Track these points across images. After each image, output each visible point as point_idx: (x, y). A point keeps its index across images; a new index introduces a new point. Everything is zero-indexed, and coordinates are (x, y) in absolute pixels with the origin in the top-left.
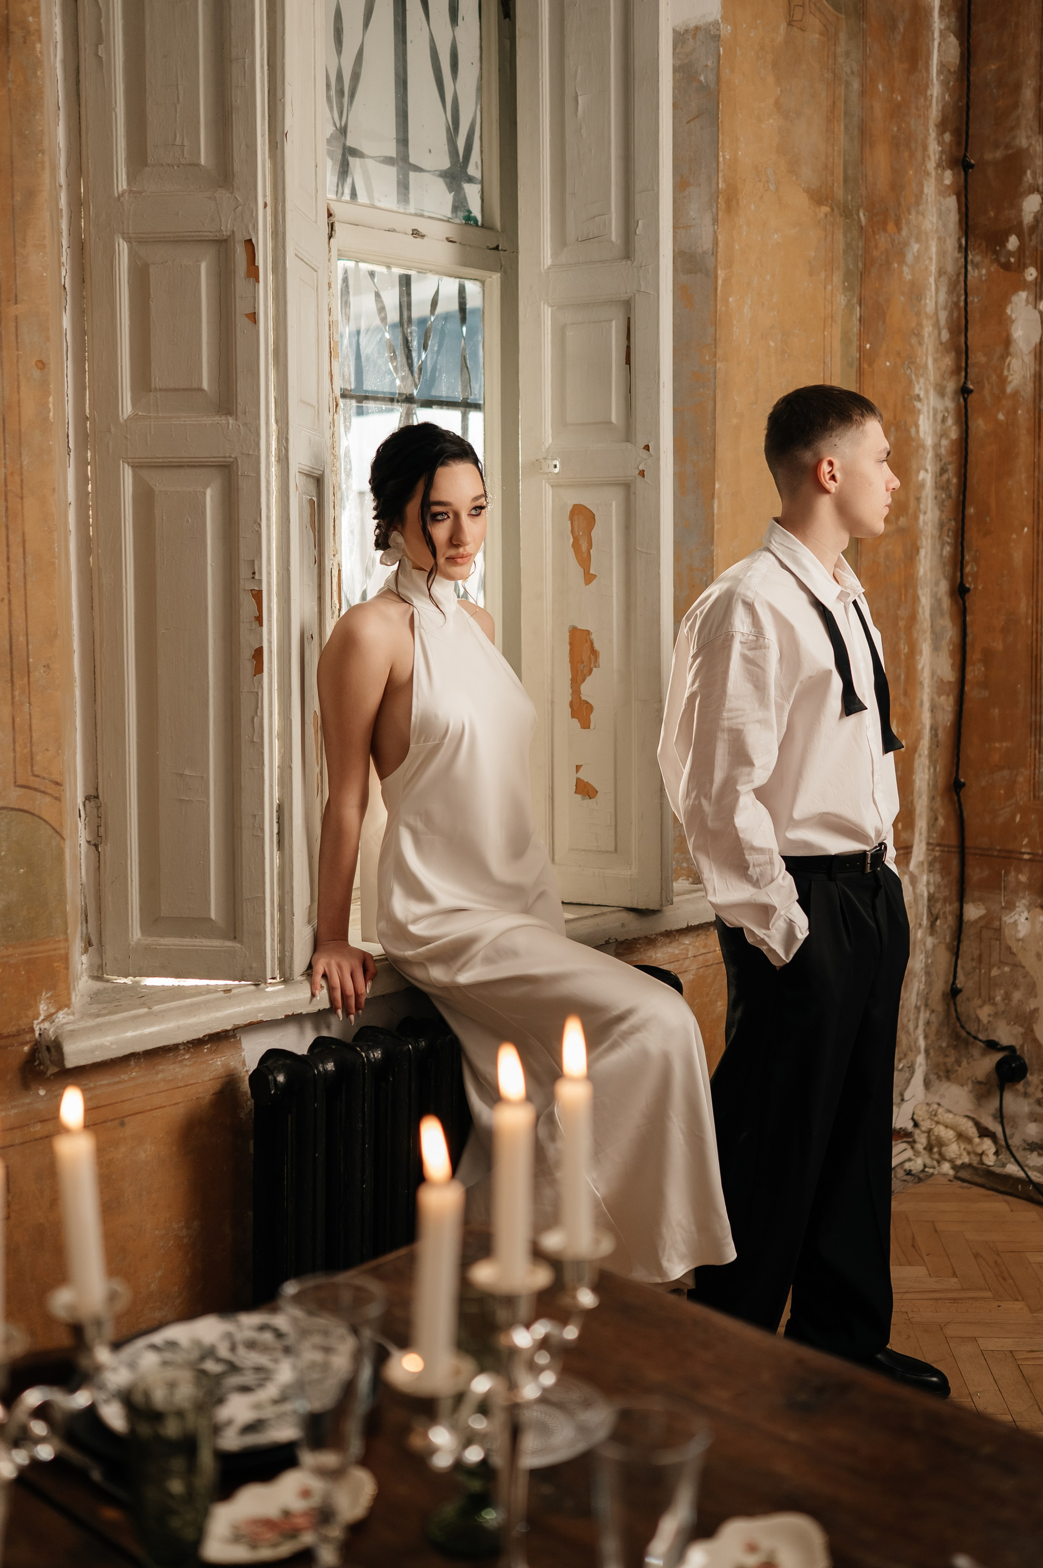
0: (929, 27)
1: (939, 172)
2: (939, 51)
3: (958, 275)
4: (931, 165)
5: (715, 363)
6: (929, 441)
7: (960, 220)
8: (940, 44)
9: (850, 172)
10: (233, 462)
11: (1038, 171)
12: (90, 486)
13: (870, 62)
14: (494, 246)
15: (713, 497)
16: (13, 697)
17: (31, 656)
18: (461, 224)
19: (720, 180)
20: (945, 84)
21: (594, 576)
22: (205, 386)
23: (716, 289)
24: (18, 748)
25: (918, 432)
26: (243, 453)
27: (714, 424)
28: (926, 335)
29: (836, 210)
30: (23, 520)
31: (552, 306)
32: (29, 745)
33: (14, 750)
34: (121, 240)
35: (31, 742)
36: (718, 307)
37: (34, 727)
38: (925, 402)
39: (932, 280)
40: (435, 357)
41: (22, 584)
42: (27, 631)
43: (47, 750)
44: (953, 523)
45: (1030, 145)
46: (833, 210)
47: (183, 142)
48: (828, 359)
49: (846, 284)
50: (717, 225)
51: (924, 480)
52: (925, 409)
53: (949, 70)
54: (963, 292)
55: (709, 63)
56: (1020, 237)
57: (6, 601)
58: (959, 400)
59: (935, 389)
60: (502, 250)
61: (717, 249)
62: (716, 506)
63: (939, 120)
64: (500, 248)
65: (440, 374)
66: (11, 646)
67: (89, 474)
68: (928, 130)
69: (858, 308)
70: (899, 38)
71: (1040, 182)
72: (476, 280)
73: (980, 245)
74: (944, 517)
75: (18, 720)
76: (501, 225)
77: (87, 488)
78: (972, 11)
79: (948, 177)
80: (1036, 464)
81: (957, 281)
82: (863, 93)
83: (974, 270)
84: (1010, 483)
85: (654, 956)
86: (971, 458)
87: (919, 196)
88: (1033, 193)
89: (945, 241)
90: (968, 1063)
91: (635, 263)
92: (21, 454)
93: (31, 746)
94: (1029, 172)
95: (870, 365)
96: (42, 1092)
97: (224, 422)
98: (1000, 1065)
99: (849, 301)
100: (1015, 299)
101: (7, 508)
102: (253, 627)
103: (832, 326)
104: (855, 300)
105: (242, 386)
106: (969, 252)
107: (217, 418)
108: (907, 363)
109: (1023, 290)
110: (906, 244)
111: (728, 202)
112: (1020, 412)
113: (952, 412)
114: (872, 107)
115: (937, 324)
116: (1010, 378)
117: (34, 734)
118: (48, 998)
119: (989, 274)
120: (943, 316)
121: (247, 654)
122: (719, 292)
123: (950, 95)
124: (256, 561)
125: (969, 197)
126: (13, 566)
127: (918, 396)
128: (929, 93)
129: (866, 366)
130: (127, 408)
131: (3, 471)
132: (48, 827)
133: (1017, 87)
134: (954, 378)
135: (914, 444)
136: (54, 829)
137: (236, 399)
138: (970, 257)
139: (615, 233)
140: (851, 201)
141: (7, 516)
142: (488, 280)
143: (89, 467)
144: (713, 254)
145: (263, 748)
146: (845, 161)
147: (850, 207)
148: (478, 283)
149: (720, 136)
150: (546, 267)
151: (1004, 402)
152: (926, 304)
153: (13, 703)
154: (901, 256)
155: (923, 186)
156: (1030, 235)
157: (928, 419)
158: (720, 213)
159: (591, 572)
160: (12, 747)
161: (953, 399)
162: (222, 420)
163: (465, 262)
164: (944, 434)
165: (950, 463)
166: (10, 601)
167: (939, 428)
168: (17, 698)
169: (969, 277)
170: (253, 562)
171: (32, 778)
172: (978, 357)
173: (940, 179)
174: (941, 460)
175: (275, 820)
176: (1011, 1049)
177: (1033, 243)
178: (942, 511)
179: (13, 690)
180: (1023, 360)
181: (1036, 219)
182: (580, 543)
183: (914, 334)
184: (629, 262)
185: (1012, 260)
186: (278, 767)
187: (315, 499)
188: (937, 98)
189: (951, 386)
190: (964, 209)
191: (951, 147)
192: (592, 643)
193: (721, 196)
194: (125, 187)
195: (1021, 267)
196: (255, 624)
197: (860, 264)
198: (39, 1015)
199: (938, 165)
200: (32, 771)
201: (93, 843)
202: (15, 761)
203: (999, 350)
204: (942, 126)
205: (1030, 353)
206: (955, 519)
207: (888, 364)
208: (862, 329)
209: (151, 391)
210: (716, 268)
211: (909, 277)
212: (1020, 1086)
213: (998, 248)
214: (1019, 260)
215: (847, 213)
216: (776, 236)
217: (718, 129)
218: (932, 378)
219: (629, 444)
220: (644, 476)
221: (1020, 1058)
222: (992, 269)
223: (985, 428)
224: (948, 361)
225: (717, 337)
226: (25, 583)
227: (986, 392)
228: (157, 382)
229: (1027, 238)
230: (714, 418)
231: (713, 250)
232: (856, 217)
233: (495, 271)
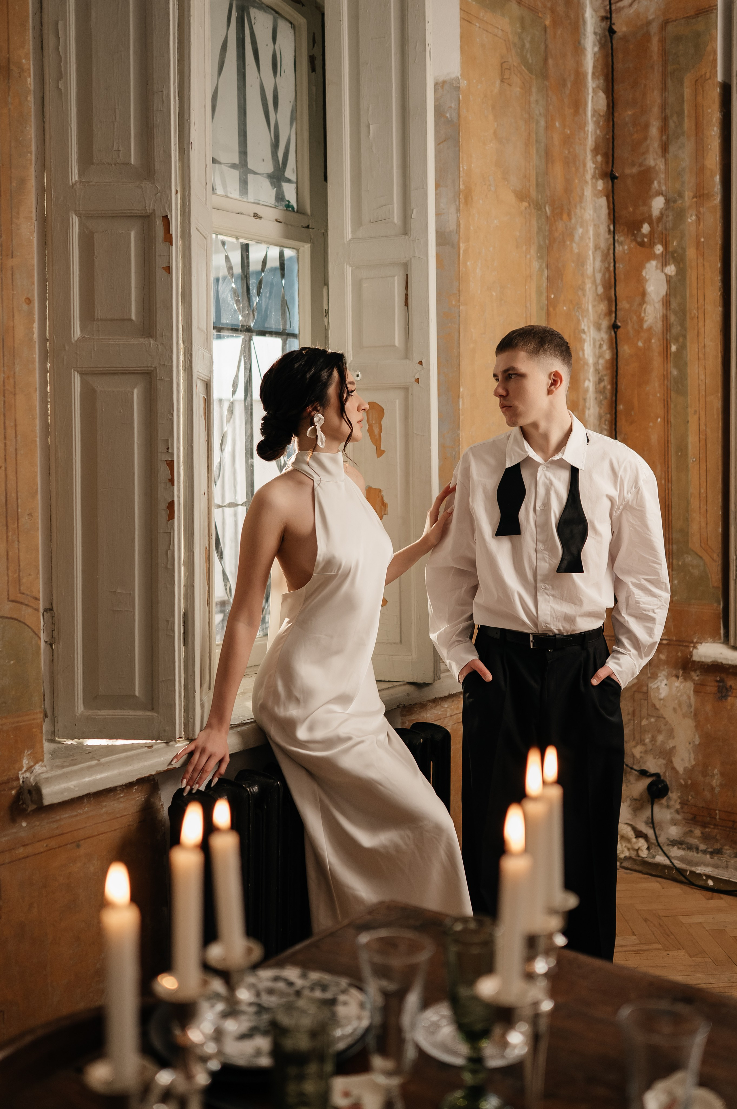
0: (586, 86)
1: (594, 181)
2: (592, 102)
3: (609, 249)
4: (589, 177)
5: (459, 306)
6: (591, 360)
7: (609, 214)
8: (593, 97)
9: (540, 180)
10: (153, 370)
11: (662, 181)
12: (49, 388)
13: (551, 107)
14: (306, 225)
15: (459, 397)
16: (7, 537)
17: (19, 507)
18: (284, 210)
19: (461, 183)
20: (597, 123)
21: (384, 451)
22: (133, 317)
23: (459, 256)
24: (10, 574)
25: (584, 354)
26: (160, 364)
27: (459, 347)
28: (588, 290)
29: (532, 205)
30: (15, 411)
31: (352, 266)
32: (17, 571)
33: (8, 575)
34: (74, 216)
35: (19, 569)
36: (461, 269)
37: (21, 558)
38: (588, 334)
39: (590, 253)
40: (267, 300)
41: (14, 456)
42: (17, 490)
43: (30, 575)
44: (608, 416)
45: (656, 164)
46: (530, 205)
47: (118, 148)
48: (528, 305)
49: (539, 254)
50: (459, 213)
51: (588, 387)
52: (588, 339)
53: (599, 114)
54: (612, 261)
55: (453, 105)
56: (650, 224)
57: (3, 468)
58: (611, 333)
59: (594, 325)
60: (311, 228)
61: (459, 229)
62: (461, 403)
63: (593, 147)
64: (310, 227)
65: (271, 313)
66: (6, 500)
67: (48, 379)
68: (586, 153)
69: (546, 271)
70: (568, 92)
71: (664, 188)
72: (293, 248)
73: (623, 230)
74: (602, 412)
75: (10, 553)
76: (311, 211)
77: (47, 389)
78: (615, 76)
79: (600, 185)
80: (665, 376)
81: (608, 254)
82: (547, 128)
83: (619, 247)
84: (647, 389)
85: (425, 716)
86: (620, 372)
87: (582, 196)
88: (659, 195)
89: (599, 227)
90: (627, 786)
91: (411, 237)
92: (14, 363)
93: (19, 572)
94: (656, 183)
95: (554, 309)
96: (24, 823)
97: (147, 342)
98: (650, 787)
99: (541, 266)
100: (648, 265)
101: (4, 402)
102: (168, 487)
103: (530, 282)
104: (544, 265)
105: (160, 318)
106: (616, 235)
107: (142, 340)
108: (576, 308)
109: (654, 259)
110: (575, 228)
111: (466, 198)
112: (653, 341)
113: (606, 341)
114: (552, 137)
115: (594, 282)
116: (646, 318)
117: (21, 564)
118: (28, 754)
119: (630, 249)
120: (599, 277)
121: (163, 506)
122: (461, 258)
123: (600, 131)
124: (170, 440)
125: (615, 198)
126: (8, 443)
127: (584, 330)
128: (586, 129)
129: (551, 309)
130: (77, 332)
131: (2, 375)
132: (30, 630)
133: (647, 126)
134: (607, 318)
135: (582, 362)
136: (34, 632)
137: (156, 327)
138: (616, 238)
139: (396, 218)
140: (541, 199)
141: (4, 408)
142: (301, 249)
143: (48, 374)
144: (457, 232)
145: (174, 572)
146: (536, 173)
147: (540, 203)
148: (295, 251)
149: (461, 154)
150: (348, 240)
151: (642, 334)
152: (587, 269)
153: (7, 541)
154: (571, 235)
155: (583, 190)
156: (658, 223)
157: (590, 345)
158: (461, 205)
159: (382, 448)
160: (6, 573)
161: (607, 332)
162: (145, 341)
163: (288, 236)
164: (601, 356)
165: (605, 375)
166: (6, 468)
167: (597, 351)
168: (10, 537)
169: (616, 251)
170: (167, 440)
171: (19, 595)
172: (623, 304)
173: (594, 186)
174: (599, 373)
175: (182, 624)
176: (657, 775)
177: (660, 229)
178: (601, 408)
179: (7, 532)
180: (654, 306)
181: (662, 214)
182: (374, 428)
183: (580, 288)
184: (407, 237)
185: (646, 240)
186: (184, 586)
187: (206, 397)
188: (592, 132)
189: (605, 324)
190: (611, 206)
191: (602, 165)
192: (382, 498)
193: (461, 194)
194: (77, 179)
195: (652, 245)
196: (169, 484)
197: (547, 242)
198: (23, 767)
199: (593, 177)
200: (20, 590)
201: (49, 642)
202: (8, 583)
203: (638, 299)
204: (596, 151)
205: (659, 301)
206: (610, 413)
207: (565, 308)
208: (549, 284)
209: (94, 320)
210: (459, 242)
211: (576, 251)
212: (664, 801)
213: (635, 232)
214: (650, 240)
215: (538, 207)
216: (495, 221)
217: (459, 149)
218: (592, 319)
219: (407, 361)
220: (418, 383)
221: (663, 781)
222: (632, 246)
223: (629, 352)
224: (603, 307)
225: (460, 289)
226: (16, 455)
227: (630, 327)
228: (99, 314)
229: (655, 225)
230: (459, 344)
231: (457, 230)
232: (544, 210)
233: (308, 242)
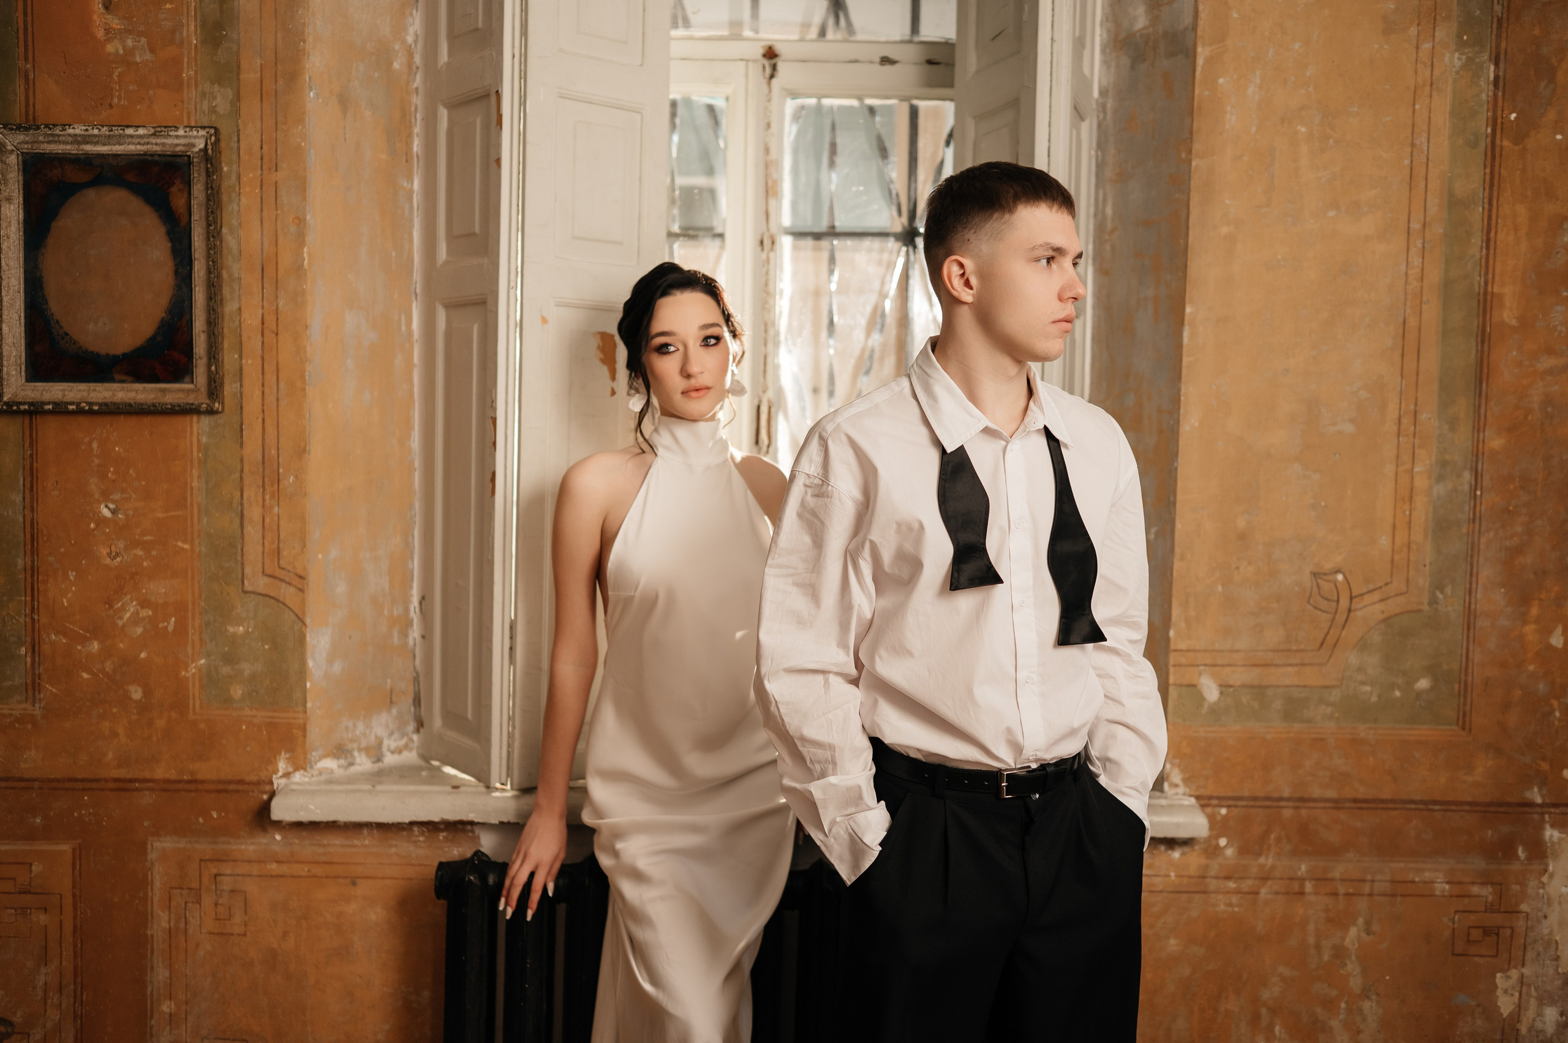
10: (486, 299)
16: (264, 500)
17: (280, 468)
24: (266, 544)
30: (277, 353)
32: (276, 542)
33: (263, 544)
35: (279, 539)
37: (282, 527)
41: (275, 406)
42: (278, 446)
43: (293, 547)
57: (260, 420)
66: (263, 458)
75: (267, 520)
92: (277, 297)
93: (279, 543)
96: (278, 837)
101: (263, 342)
117: (281, 533)
118: (287, 759)
126: (267, 390)
131: (261, 311)
132: (291, 613)
136: (297, 615)
137: (489, 240)
141: (263, 350)
153: (263, 506)
160: (261, 542)
166: (263, 420)
168: (267, 502)
170: (492, 391)
171: (278, 570)
179: (264, 494)
198: (278, 771)
200: (279, 564)
202: (263, 553)
226: (278, 406)
